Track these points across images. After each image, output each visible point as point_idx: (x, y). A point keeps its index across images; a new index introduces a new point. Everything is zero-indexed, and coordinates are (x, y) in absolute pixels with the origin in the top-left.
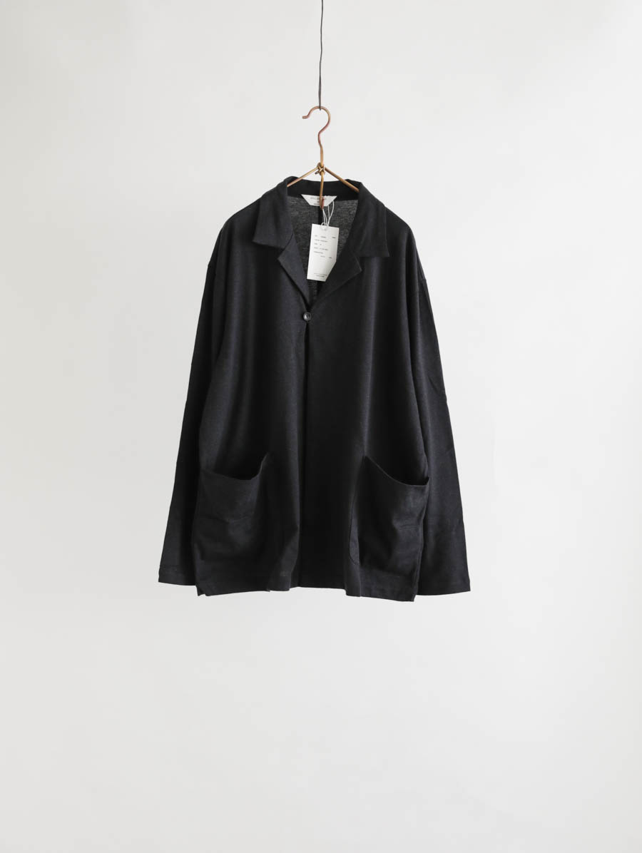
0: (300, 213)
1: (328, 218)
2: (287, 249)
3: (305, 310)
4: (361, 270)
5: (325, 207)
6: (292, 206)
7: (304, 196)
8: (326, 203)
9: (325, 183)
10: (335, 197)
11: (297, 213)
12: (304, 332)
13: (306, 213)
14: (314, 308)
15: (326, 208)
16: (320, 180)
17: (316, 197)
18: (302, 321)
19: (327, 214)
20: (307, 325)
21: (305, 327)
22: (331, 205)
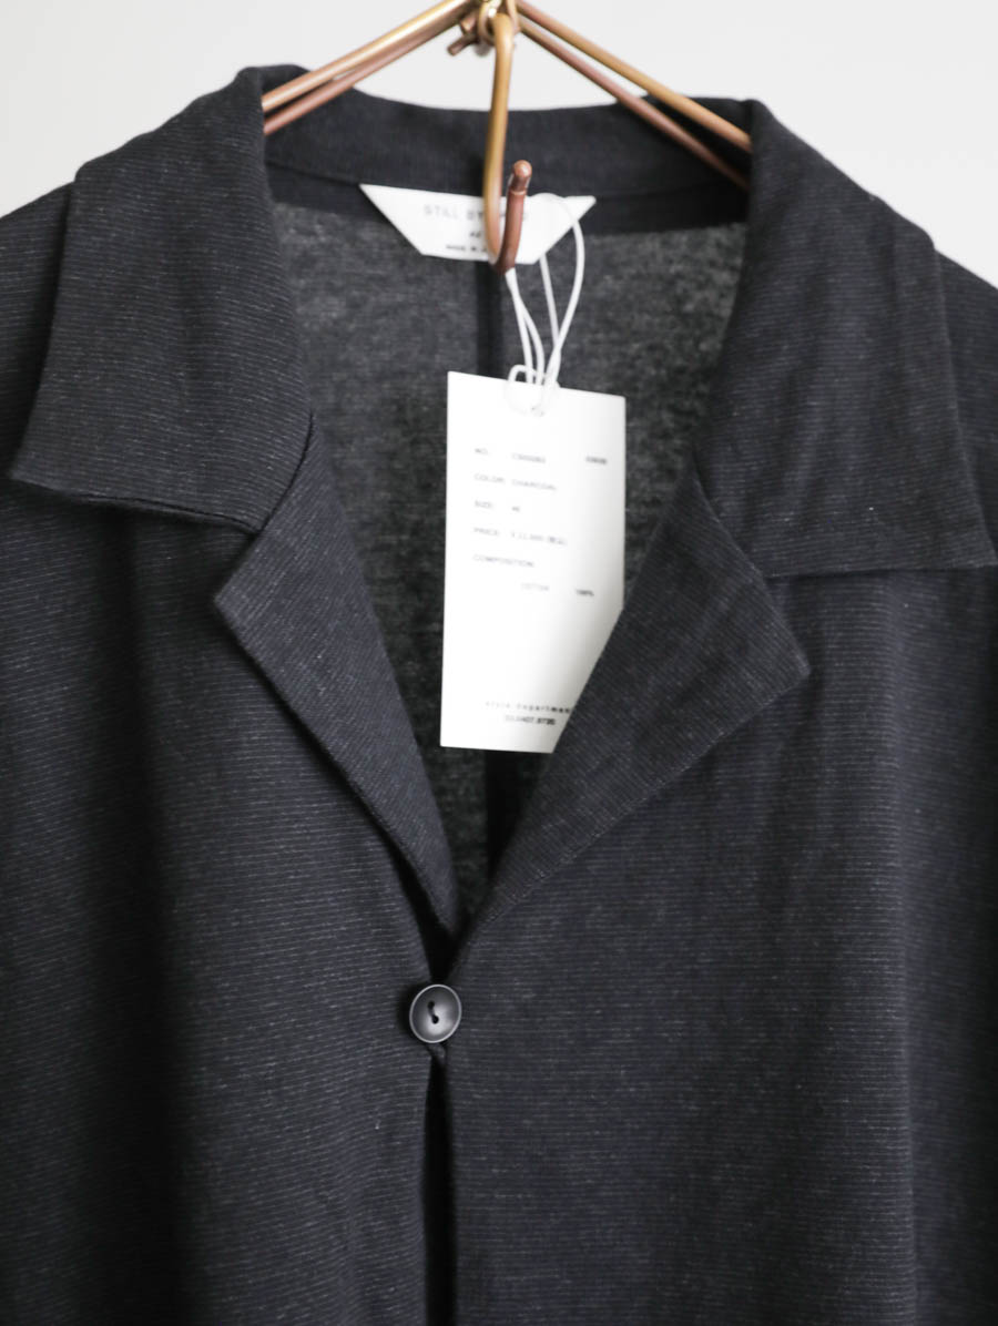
0: (354, 306)
1: (547, 340)
2: (275, 531)
3: (422, 968)
4: (804, 668)
5: (522, 270)
6: (305, 262)
7: (383, 196)
8: (532, 247)
9: (516, 118)
10: (584, 204)
11: (335, 308)
12: (416, 1126)
13: (393, 310)
14: (479, 947)
15: (529, 274)
16: (483, 104)
17: (462, 204)
18: (400, 1049)
19: (539, 314)
20: (439, 1074)
21: (422, 1089)
22: (561, 253)
